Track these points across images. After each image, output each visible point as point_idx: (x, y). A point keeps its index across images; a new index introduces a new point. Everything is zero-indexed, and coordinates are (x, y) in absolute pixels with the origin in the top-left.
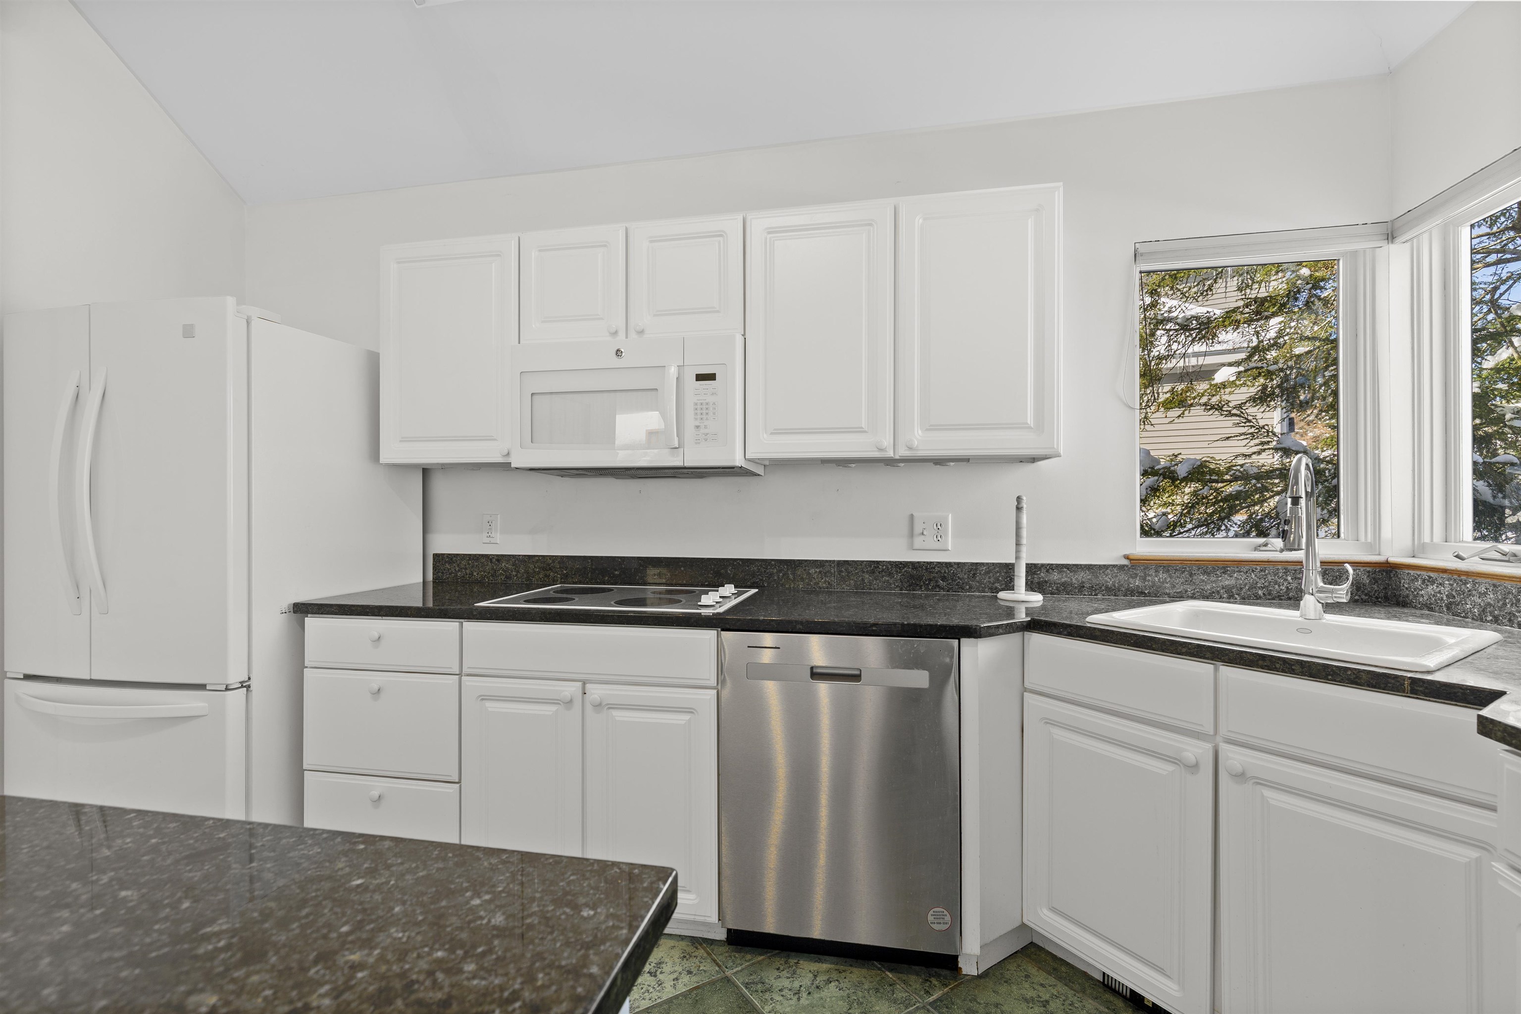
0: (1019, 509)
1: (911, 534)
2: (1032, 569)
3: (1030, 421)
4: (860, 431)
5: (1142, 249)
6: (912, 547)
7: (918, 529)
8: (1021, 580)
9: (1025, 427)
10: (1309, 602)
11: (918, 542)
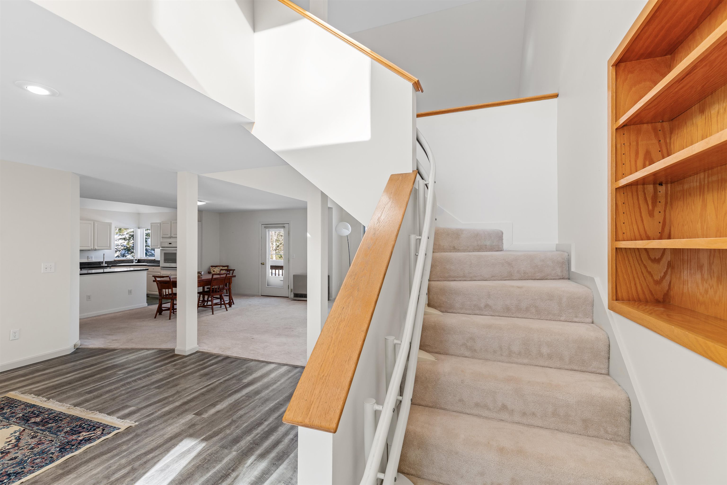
0: (104, 255)
1: (88, 258)
2: (105, 262)
3: (109, 246)
4: (89, 247)
5: (116, 227)
6: (88, 260)
7: (89, 258)
8: (104, 263)
9: (108, 247)
10: (134, 263)
11: (89, 259)
